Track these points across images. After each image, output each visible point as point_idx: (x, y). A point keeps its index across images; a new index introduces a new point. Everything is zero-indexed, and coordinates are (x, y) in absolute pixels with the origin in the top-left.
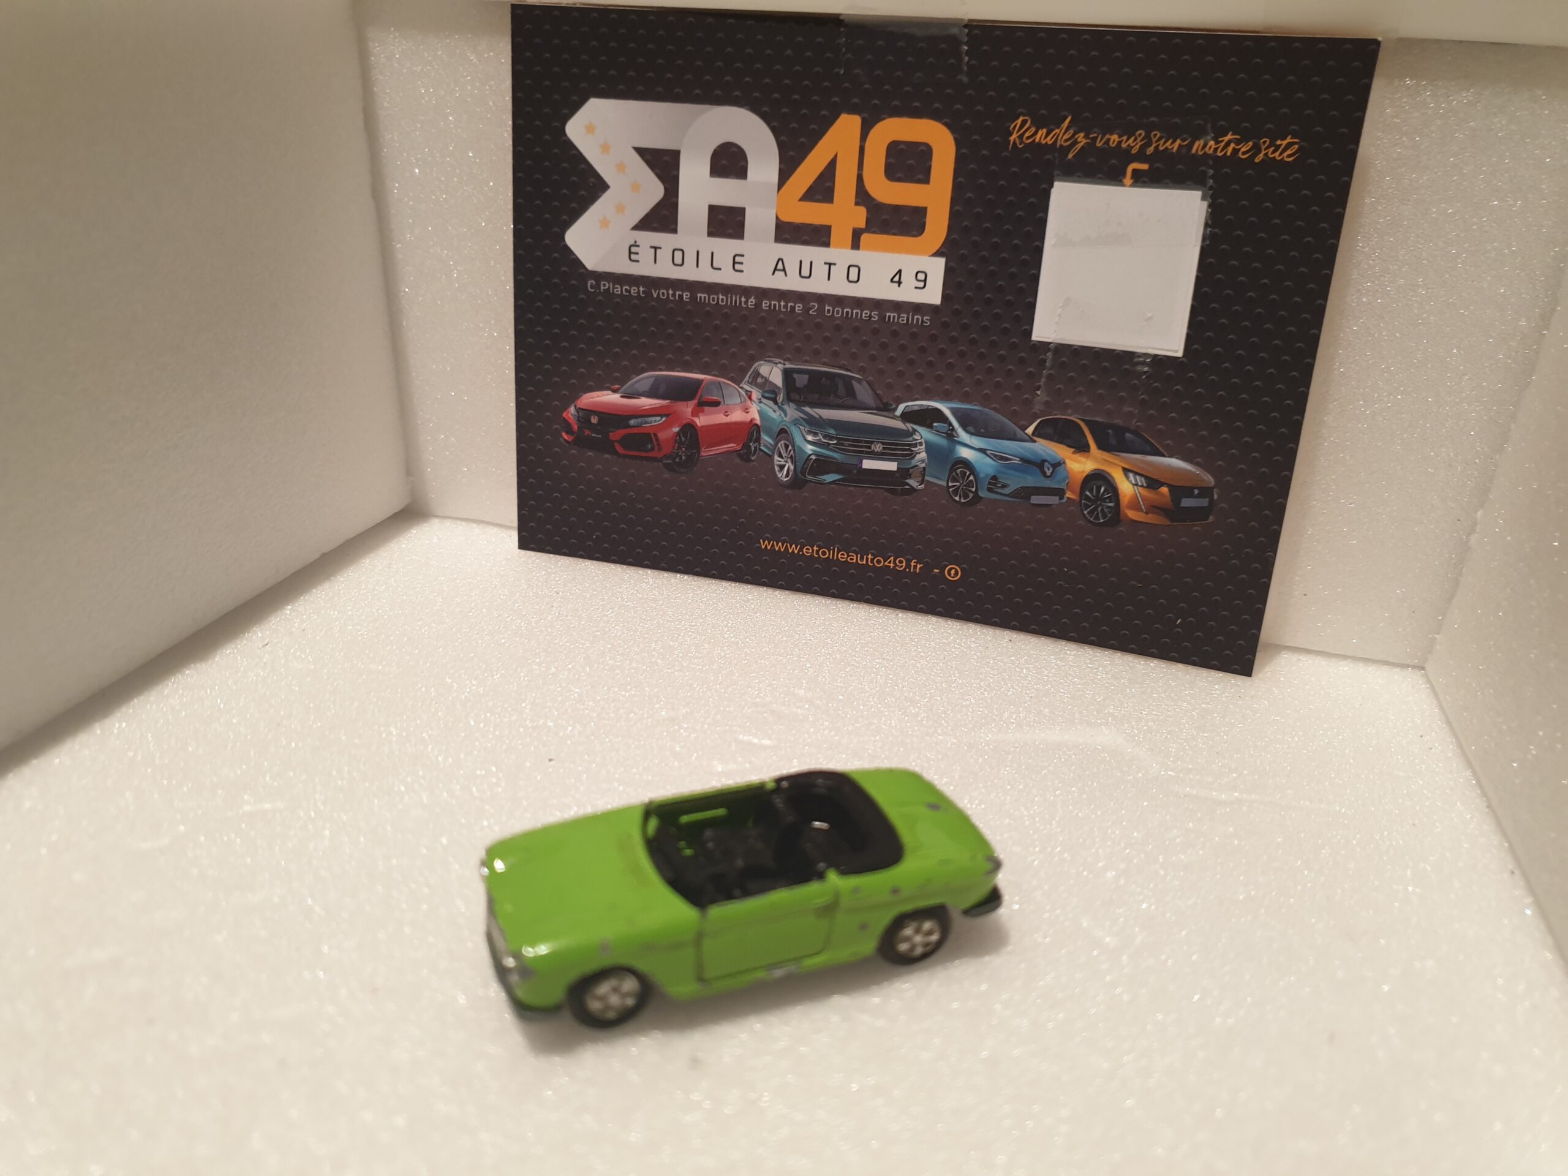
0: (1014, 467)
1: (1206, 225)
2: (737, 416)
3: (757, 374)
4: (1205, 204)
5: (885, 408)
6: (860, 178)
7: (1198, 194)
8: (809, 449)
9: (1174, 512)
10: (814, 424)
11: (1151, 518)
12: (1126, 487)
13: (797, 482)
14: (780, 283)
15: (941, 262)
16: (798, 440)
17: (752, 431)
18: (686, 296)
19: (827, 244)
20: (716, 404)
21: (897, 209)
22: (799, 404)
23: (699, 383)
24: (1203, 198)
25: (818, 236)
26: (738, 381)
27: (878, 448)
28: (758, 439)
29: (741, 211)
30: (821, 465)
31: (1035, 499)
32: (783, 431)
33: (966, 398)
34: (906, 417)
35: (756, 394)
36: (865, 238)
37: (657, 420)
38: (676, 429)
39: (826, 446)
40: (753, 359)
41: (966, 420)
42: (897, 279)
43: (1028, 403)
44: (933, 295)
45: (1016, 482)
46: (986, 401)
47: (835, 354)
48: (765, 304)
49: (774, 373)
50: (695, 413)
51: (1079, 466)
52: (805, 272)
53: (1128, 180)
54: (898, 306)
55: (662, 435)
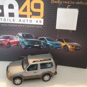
0: (54, 45)
1: (78, 13)
2: (16, 40)
3: (18, 35)
4: (78, 11)
5: (37, 38)
6: (30, 8)
7: (77, 9)
8: (27, 44)
9: (76, 50)
10: (27, 41)
11: (73, 50)
12: (69, 47)
13: (25, 48)
14: (20, 23)
15: (43, 19)
16: (25, 43)
17: (18, 42)
18: (7, 25)
19: (27, 17)
20: (13, 39)
21: (36, 12)
22: (25, 38)
23: (10, 36)
24: (78, 10)
25: (25, 16)
26: (15, 36)
27: (36, 43)
28: (19, 43)
29: (14, 13)
30: (29, 46)
31: (58, 49)
32: (23, 42)
33: (48, 36)
34: (40, 39)
35: (18, 37)
36: (32, 16)
37: (4, 42)
38: (7, 43)
39: (29, 43)
40: (17, 33)
41: (48, 39)
42: (37, 22)
43: (56, 37)
44: (42, 24)
45: (55, 47)
46: (50, 37)
47: (29, 32)
48: (18, 26)
49: (21, 35)
50: (10, 40)
51: (63, 44)
52: (24, 21)
53: (68, 8)
54: (37, 25)
55: (5, 44)
